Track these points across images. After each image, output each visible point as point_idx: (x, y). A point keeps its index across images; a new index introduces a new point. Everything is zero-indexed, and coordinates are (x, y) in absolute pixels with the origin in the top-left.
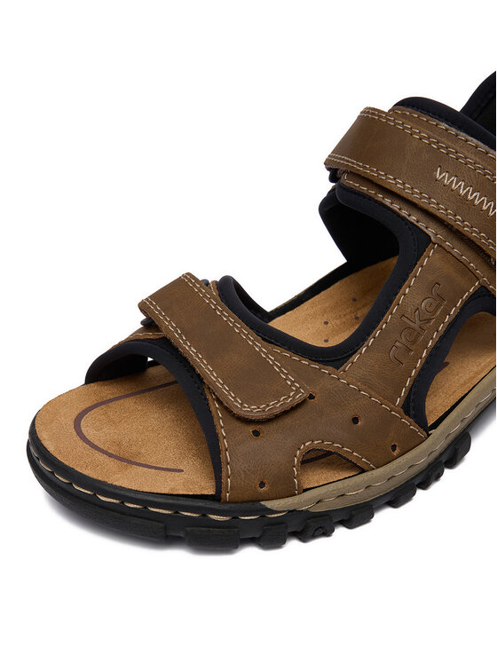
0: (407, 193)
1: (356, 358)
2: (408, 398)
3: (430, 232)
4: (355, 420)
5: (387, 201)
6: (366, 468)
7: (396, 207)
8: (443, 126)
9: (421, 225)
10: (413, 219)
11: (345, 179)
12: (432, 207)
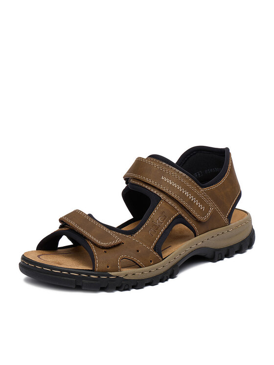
0: (153, 183)
1: (137, 233)
2: (155, 246)
3: (161, 196)
4: (138, 251)
5: (146, 187)
6: (142, 266)
7: (149, 188)
8: (164, 163)
9: (158, 194)
10: (155, 192)
11: (132, 181)
12: (161, 188)
